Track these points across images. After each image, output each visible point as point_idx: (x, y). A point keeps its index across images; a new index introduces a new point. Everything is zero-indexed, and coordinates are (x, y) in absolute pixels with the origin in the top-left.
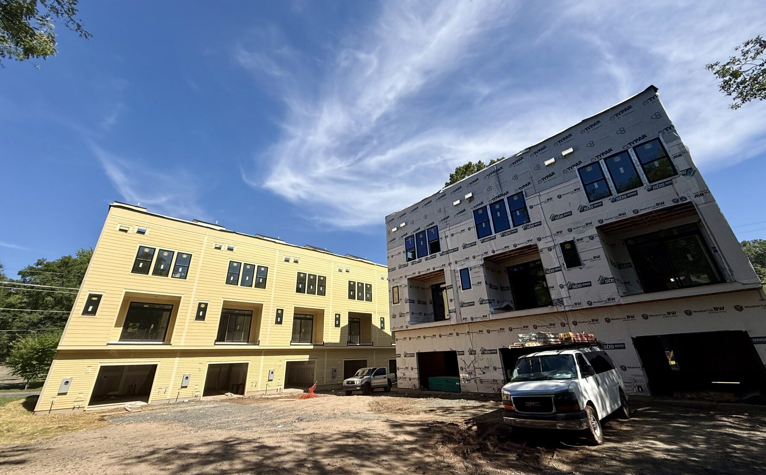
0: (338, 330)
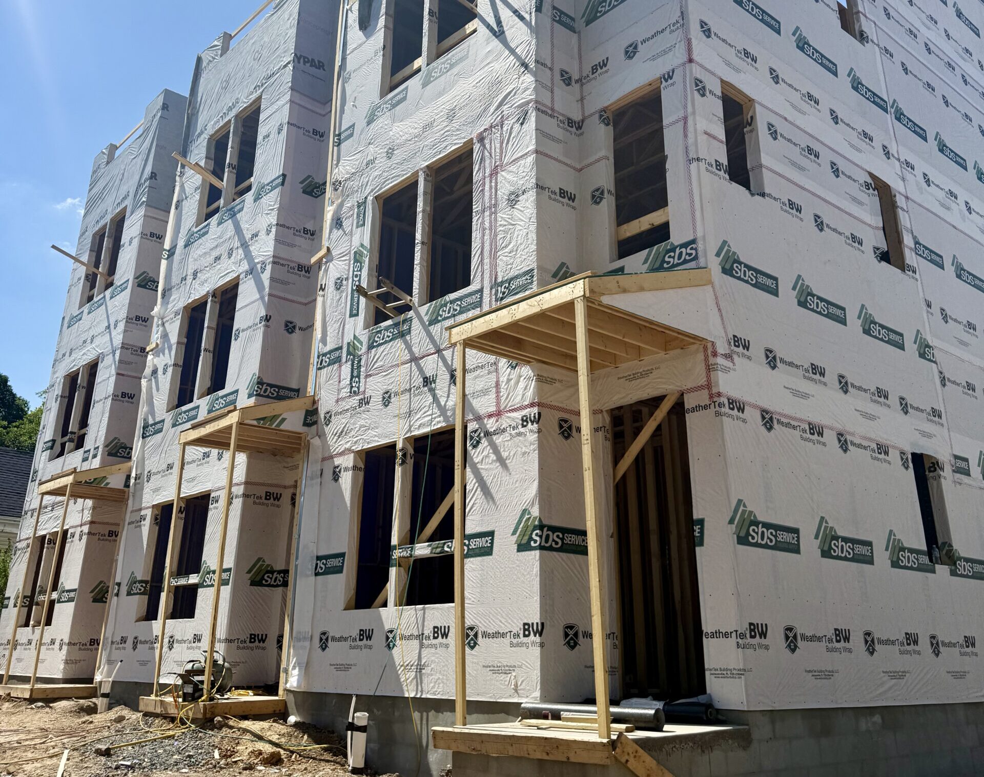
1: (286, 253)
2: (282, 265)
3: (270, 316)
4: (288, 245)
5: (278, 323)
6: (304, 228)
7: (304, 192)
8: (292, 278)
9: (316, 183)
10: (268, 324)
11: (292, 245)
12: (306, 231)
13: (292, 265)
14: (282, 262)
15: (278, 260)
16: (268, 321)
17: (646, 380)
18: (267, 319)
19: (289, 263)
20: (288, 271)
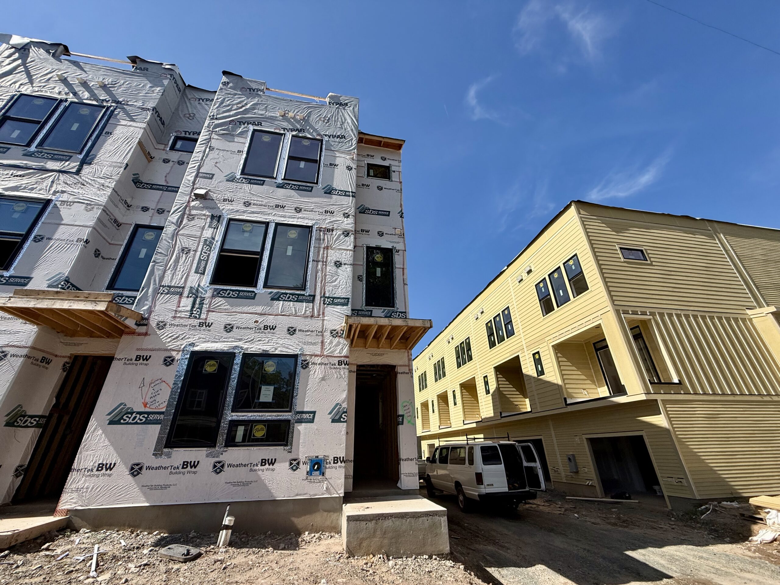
0: (490, 397)
1: (112, 208)
2: (107, 214)
3: (89, 241)
4: (114, 205)
5: (92, 248)
6: (126, 200)
7: (133, 180)
8: (109, 224)
9: (140, 180)
10: (86, 245)
11: (117, 206)
12: (126, 202)
13: (112, 217)
14: (107, 212)
15: (106, 210)
16: (87, 243)
17: (381, 358)
18: (87, 242)
19: (111, 215)
20: (109, 220)
